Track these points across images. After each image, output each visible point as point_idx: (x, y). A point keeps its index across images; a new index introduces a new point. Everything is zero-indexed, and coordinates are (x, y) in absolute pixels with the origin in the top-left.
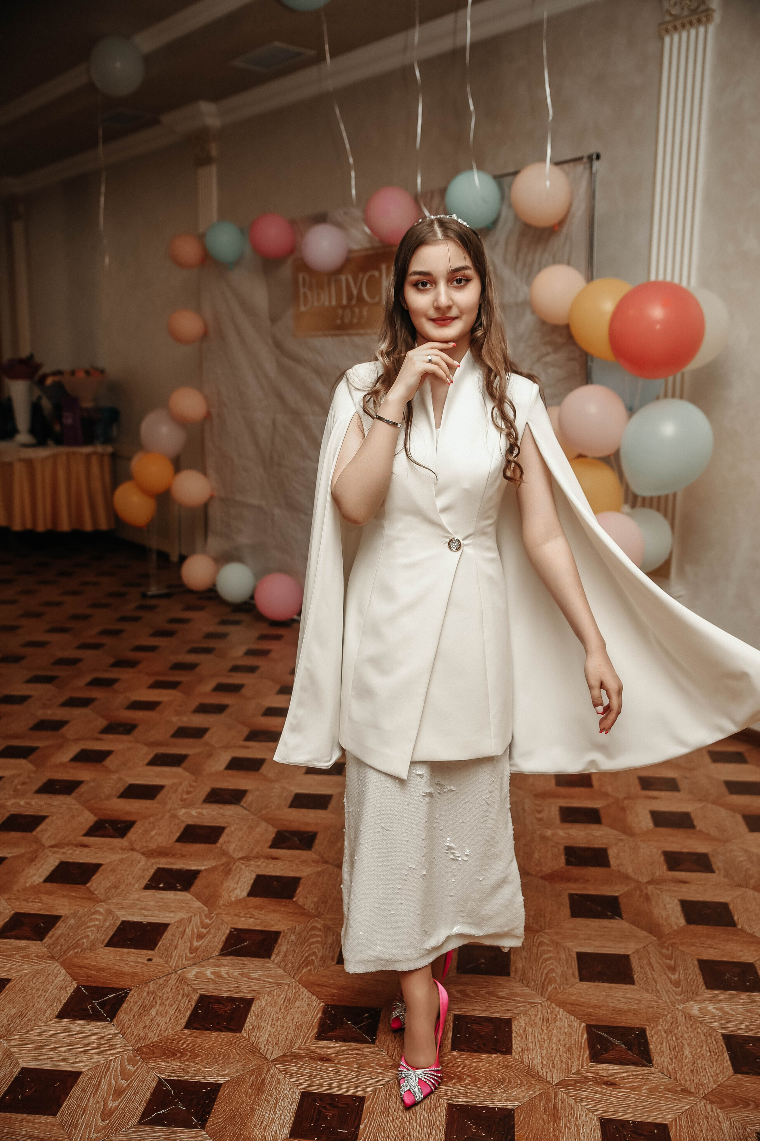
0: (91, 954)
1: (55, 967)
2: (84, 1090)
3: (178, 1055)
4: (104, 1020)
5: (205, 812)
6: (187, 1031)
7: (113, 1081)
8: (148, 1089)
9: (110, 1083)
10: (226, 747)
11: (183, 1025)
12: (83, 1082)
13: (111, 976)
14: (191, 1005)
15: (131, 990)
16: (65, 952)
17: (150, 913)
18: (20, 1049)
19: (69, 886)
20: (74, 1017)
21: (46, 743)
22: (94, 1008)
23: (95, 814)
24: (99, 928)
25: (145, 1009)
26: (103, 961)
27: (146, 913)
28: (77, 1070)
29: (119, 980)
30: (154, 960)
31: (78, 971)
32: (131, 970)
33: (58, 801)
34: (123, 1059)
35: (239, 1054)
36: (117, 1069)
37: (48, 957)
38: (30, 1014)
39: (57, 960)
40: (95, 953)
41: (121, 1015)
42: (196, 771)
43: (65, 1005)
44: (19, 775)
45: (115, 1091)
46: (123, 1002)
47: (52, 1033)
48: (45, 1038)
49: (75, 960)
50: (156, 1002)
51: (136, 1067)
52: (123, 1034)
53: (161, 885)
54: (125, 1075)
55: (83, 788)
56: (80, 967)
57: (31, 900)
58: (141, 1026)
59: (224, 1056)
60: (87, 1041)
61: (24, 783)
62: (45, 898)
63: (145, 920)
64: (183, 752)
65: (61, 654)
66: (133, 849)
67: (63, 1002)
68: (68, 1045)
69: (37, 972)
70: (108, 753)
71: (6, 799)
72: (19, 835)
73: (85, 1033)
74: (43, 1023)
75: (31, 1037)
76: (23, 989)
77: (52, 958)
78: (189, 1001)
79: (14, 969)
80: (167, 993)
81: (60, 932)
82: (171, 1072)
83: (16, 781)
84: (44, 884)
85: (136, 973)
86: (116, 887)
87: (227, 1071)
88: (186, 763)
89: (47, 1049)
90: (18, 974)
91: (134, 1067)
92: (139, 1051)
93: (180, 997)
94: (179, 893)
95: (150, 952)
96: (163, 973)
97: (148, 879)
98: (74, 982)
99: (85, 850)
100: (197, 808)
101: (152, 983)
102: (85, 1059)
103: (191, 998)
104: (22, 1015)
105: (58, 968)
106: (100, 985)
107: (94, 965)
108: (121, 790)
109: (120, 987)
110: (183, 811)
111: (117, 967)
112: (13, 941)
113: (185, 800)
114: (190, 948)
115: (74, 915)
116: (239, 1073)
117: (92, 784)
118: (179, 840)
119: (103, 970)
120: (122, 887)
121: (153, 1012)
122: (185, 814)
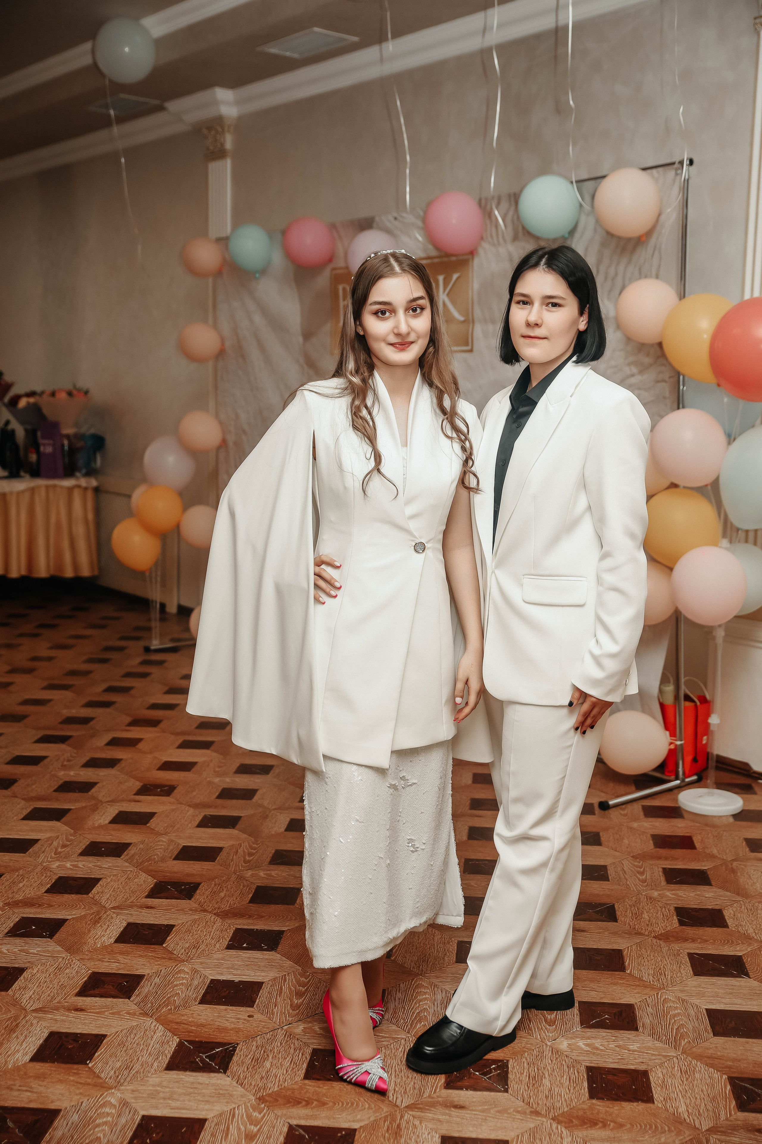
0: (186, 1011)
1: (150, 1023)
2: (213, 1135)
3: (304, 1103)
4: (217, 1071)
5: (273, 873)
6: (307, 1082)
7: (242, 1127)
8: (281, 1133)
9: (239, 1129)
10: (281, 808)
11: (302, 1076)
12: (210, 1127)
13: (214, 1032)
14: (306, 1058)
15: (238, 1044)
16: (157, 1009)
17: (239, 972)
18: (135, 1098)
19: (144, 946)
20: (185, 1069)
21: (78, 805)
22: (202, 1060)
23: (153, 877)
24: (188, 986)
25: (257, 1062)
26: (201, 1017)
27: (235, 972)
28: (201, 1117)
29: (223, 1035)
30: (256, 1016)
31: (176, 1027)
32: (233, 1026)
33: (107, 863)
34: (246, 1108)
35: (367, 1102)
36: (243, 1115)
37: (140, 1014)
38: (137, 1067)
39: (151, 1017)
40: (190, 1010)
41: (233, 1066)
42: (253, 832)
43: (170, 1058)
44: (57, 837)
45: (246, 1136)
46: (233, 1055)
47: (164, 1084)
48: (159, 1089)
49: (170, 1016)
50: (268, 1055)
51: (262, 1114)
52: (241, 1084)
53: (245, 945)
54: (254, 1122)
55: (131, 851)
56: (177, 1023)
57: (106, 960)
58: (257, 1077)
59: (352, 1104)
60: (204, 1091)
61: (64, 846)
62: (120, 958)
63: (237, 979)
64: (235, 814)
65: (67, 713)
66: (205, 911)
67: (169, 1056)
68: (185, 1094)
69: (133, 1028)
70: (152, 815)
71: (49, 862)
72: (74, 896)
73: (199, 1083)
74: (152, 1074)
75: (144, 1088)
76: (122, 1044)
77: (145, 1014)
78: (302, 1055)
79: (107, 1026)
80: (277, 1047)
81: (147, 990)
82: (300, 1118)
83: (55, 843)
84: (116, 945)
85: (239, 1029)
86: (196, 947)
87: (359, 1117)
88: (240, 825)
89: (164, 1099)
90: (114, 1030)
91: (260, 1113)
92: (261, 1099)
93: (292, 1050)
94: (265, 952)
95: (249, 1009)
96: (268, 1028)
97: (228, 940)
98: (175, 1037)
99: (153, 911)
100: (264, 870)
101: (258, 1037)
102: (207, 1107)
103: (304, 1051)
104: (128, 1068)
105: (154, 1024)
106: (204, 1040)
107: (192, 1021)
108: (176, 853)
109: (225, 1041)
110: (250, 873)
111: (217, 1023)
112: (98, 999)
113: (249, 861)
114: (291, 1005)
115: (158, 974)
116: (372, 1119)
117: (141, 846)
118: (252, 901)
119: (203, 1025)
120: (203, 947)
121: (268, 1064)
122: (252, 875)
